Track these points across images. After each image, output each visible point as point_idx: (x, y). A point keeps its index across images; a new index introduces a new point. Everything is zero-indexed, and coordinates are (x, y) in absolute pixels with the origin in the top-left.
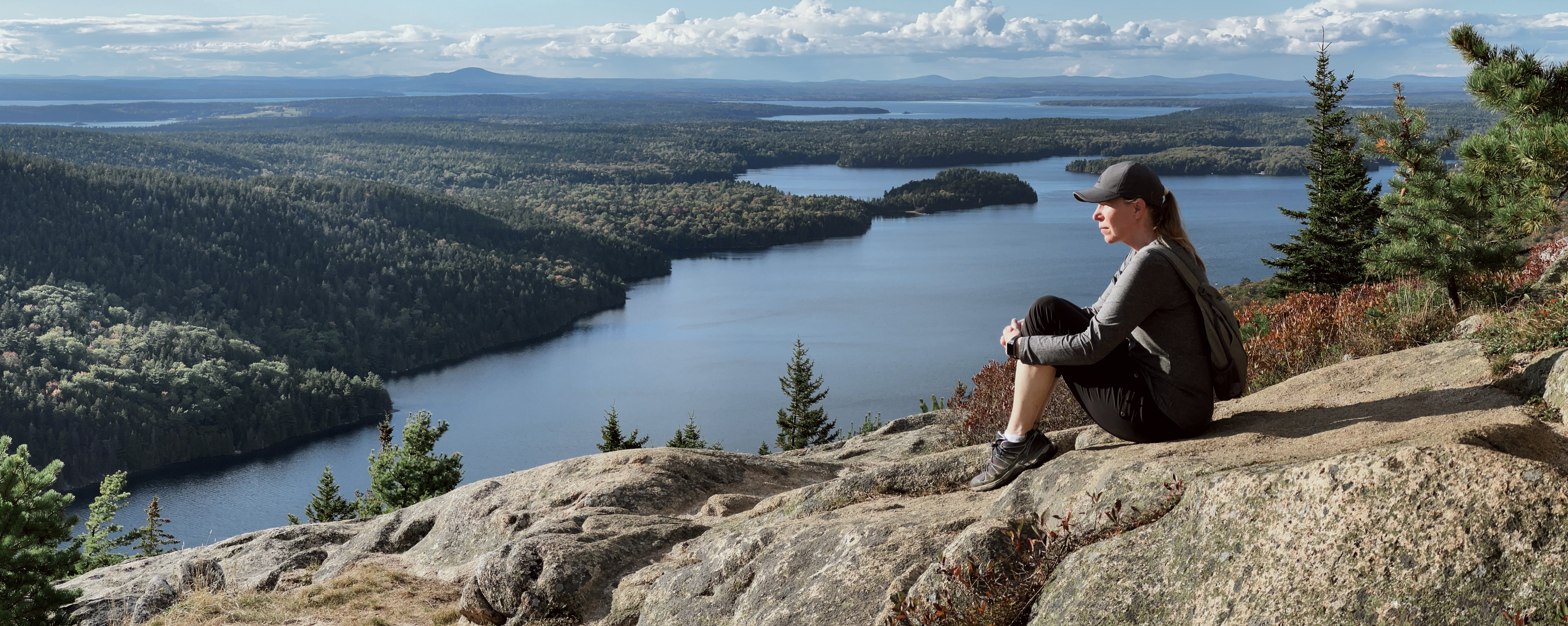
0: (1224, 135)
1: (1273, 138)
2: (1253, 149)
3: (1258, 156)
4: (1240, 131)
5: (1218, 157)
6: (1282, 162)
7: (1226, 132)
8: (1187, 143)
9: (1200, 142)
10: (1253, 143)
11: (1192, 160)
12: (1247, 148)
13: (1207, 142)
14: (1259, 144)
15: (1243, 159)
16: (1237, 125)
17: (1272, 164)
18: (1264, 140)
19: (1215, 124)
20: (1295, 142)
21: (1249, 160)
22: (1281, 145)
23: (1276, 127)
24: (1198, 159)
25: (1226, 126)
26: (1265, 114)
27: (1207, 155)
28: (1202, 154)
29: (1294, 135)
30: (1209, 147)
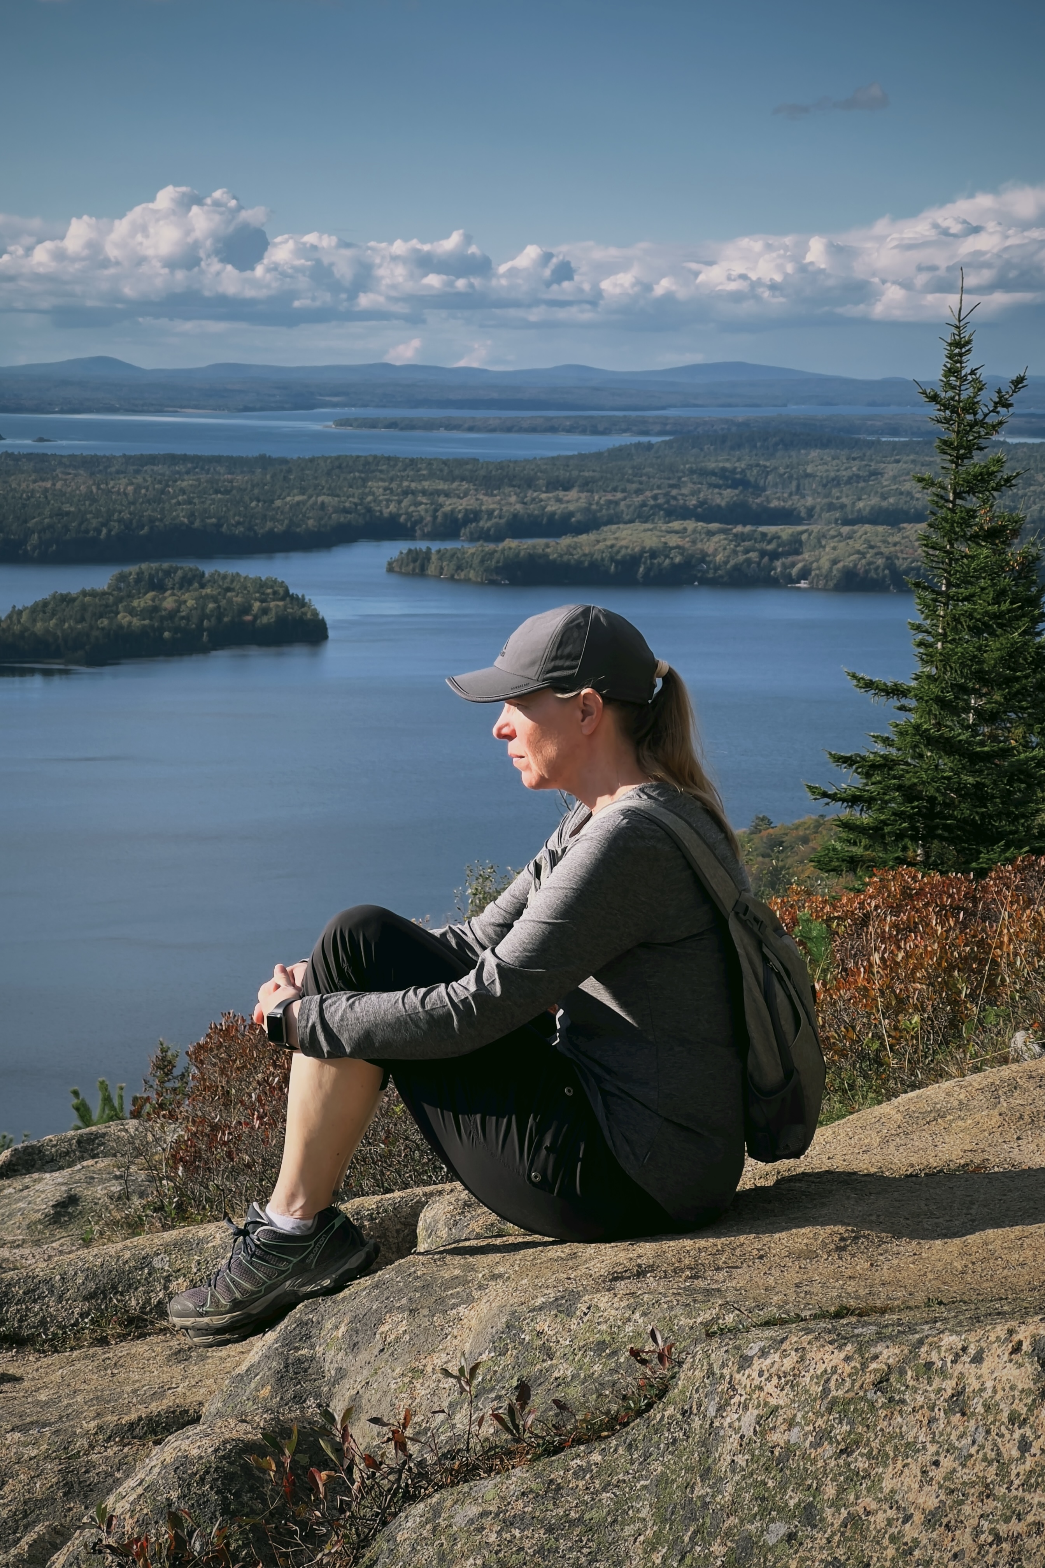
0: (724, 497)
1: (831, 507)
2: (785, 531)
3: (795, 547)
4: (758, 489)
5: (709, 546)
6: (848, 562)
7: (728, 493)
8: (642, 515)
9: (673, 513)
10: (786, 516)
11: (654, 554)
12: (771, 529)
13: (685, 513)
14: (798, 521)
15: (763, 553)
16: (752, 475)
17: (825, 563)
18: (810, 511)
19: (704, 473)
20: (877, 517)
21: (774, 556)
22: (847, 522)
23: (836, 482)
24: (666, 550)
25: (730, 479)
26: (814, 454)
27: (686, 543)
28: (673, 540)
29: (874, 501)
30: (690, 525)
